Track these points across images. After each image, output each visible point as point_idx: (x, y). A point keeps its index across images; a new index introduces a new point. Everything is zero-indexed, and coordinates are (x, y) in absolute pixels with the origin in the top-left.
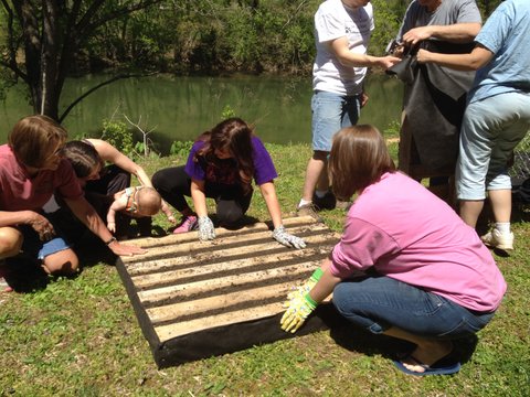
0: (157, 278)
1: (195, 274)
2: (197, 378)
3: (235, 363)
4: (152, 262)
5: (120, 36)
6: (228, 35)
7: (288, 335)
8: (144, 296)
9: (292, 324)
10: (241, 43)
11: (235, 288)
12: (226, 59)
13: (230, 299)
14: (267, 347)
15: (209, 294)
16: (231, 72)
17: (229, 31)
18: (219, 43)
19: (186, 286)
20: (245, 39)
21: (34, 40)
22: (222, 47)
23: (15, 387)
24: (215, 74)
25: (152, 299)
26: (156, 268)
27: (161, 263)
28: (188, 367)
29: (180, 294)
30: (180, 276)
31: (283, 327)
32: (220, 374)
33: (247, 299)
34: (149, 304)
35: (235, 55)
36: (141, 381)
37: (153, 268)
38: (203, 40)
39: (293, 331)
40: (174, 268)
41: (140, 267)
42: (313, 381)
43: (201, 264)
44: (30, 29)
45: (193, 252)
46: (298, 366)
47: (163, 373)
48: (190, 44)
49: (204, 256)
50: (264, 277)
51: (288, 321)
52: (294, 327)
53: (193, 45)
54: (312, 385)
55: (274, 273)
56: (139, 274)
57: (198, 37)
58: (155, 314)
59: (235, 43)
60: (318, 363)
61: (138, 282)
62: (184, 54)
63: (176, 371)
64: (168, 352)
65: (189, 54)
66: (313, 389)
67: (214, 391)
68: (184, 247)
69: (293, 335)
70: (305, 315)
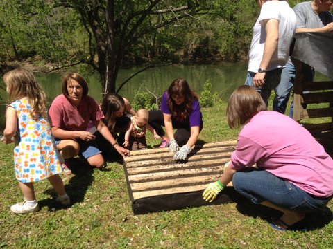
0: (140, 169)
1: (160, 169)
2: (153, 221)
3: (175, 215)
4: (139, 162)
5: (152, 44)
6: (216, 39)
7: (207, 203)
8: (131, 178)
9: (209, 197)
10: (225, 43)
11: (180, 176)
12: (215, 54)
13: (176, 182)
14: (195, 209)
15: (166, 178)
16: (218, 61)
17: (217, 36)
18: (211, 44)
19: (154, 174)
20: (227, 41)
21: (103, 48)
22: (213, 47)
23: (63, 218)
24: (208, 63)
25: (135, 179)
26: (141, 165)
27: (144, 163)
28: (149, 216)
29: (150, 178)
30: (152, 169)
31: (204, 198)
32: (165, 219)
33: (186, 182)
34: (132, 182)
35: (221, 50)
36: (124, 220)
37: (140, 165)
38: (201, 43)
39: (211, 201)
40: (151, 165)
41: (133, 164)
42: (217, 228)
43: (166, 164)
44: (101, 43)
45: (162, 158)
46: (210, 219)
47: (136, 217)
48: (193, 46)
49: (167, 160)
50: (199, 172)
51: (207, 195)
52: (211, 199)
53: (195, 46)
54: (216, 230)
55: (205, 170)
56: (132, 167)
57: (198, 42)
58: (134, 187)
59: (221, 44)
60: (222, 219)
61: (129, 171)
62: (189, 52)
63: (142, 217)
64: (138, 205)
65: (192, 52)
66: (216, 232)
67: (160, 227)
68: (159, 155)
69: (211, 204)
70: (217, 192)
